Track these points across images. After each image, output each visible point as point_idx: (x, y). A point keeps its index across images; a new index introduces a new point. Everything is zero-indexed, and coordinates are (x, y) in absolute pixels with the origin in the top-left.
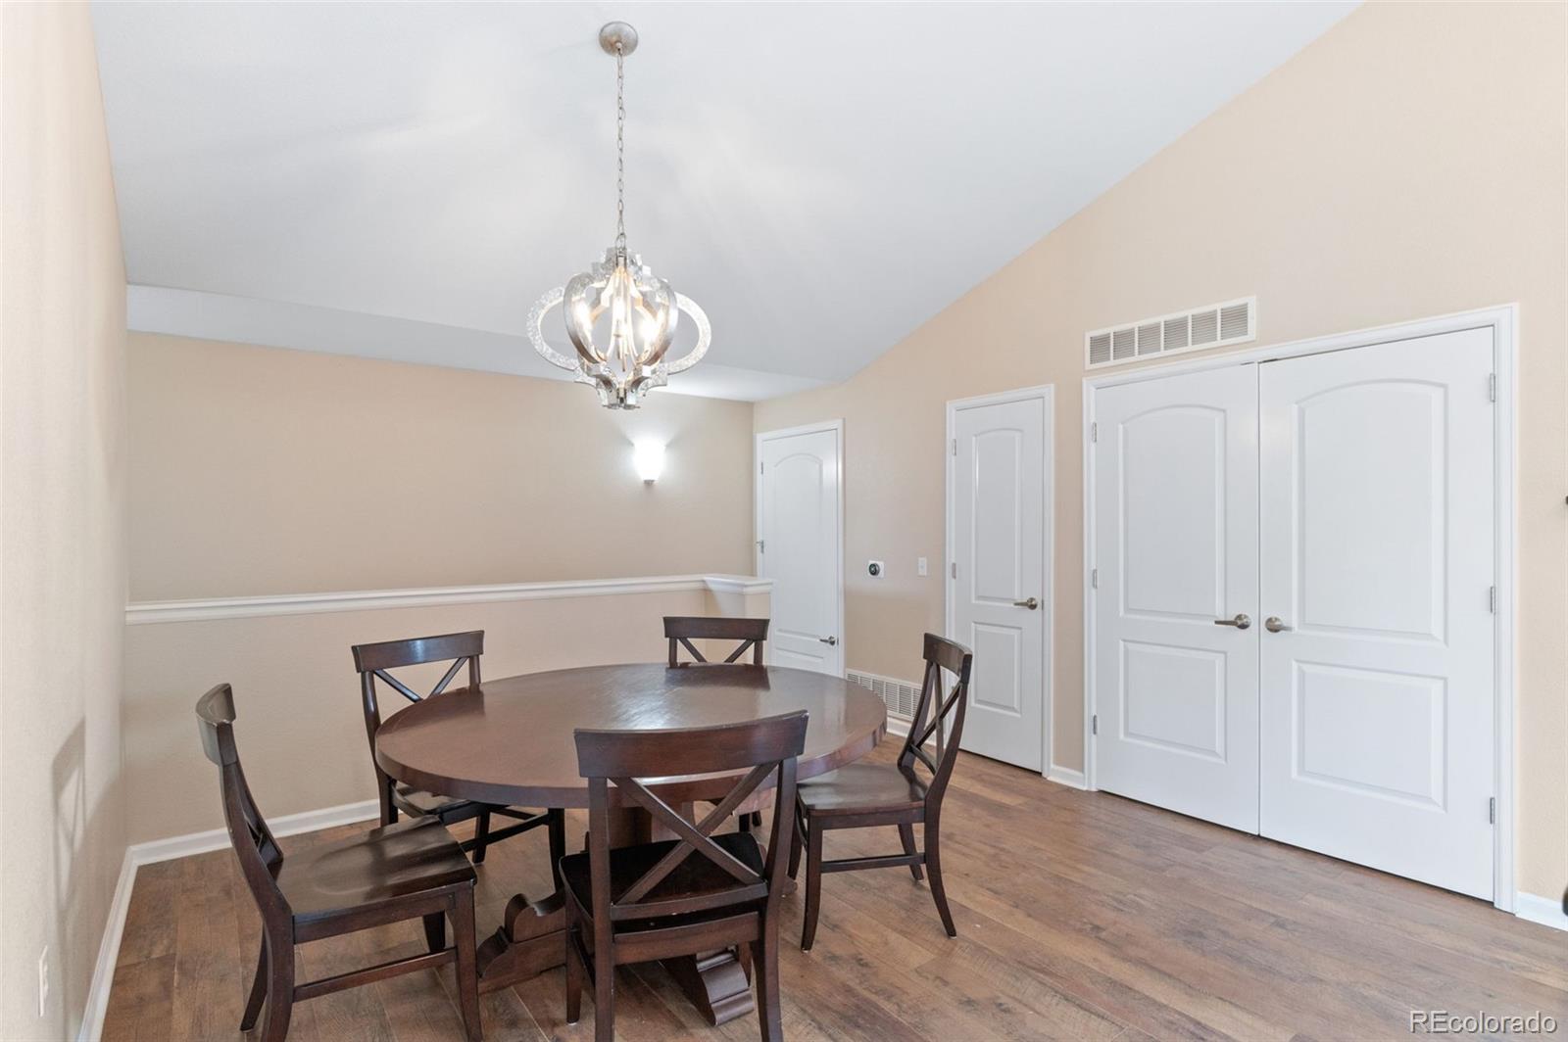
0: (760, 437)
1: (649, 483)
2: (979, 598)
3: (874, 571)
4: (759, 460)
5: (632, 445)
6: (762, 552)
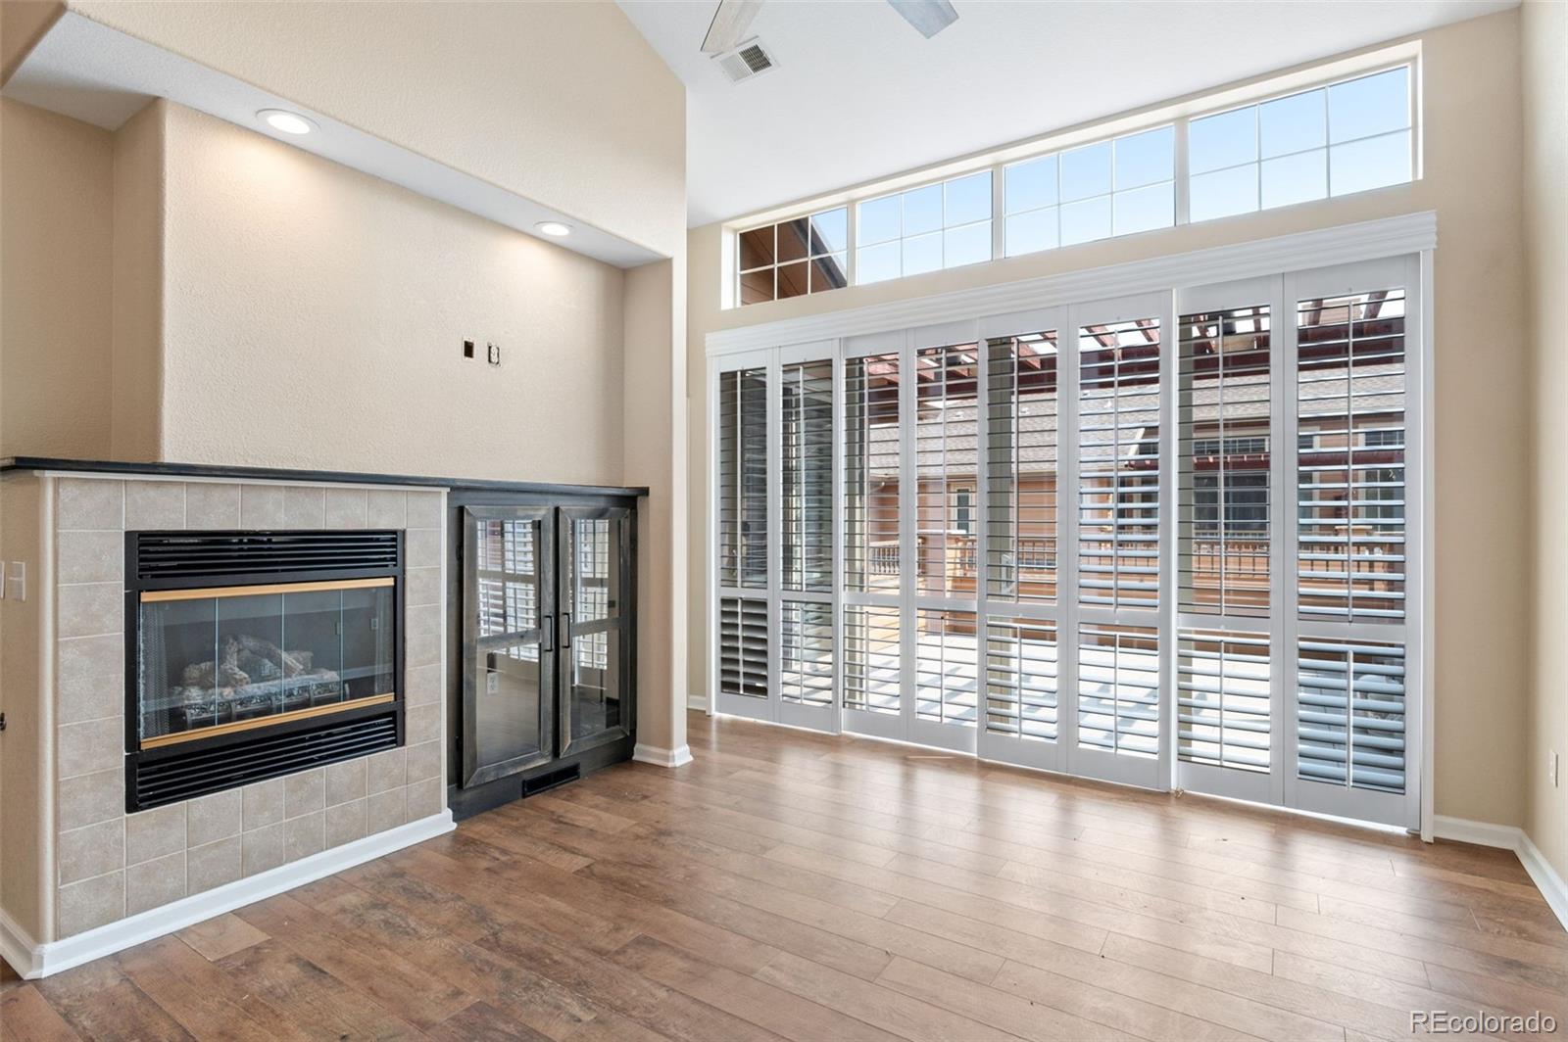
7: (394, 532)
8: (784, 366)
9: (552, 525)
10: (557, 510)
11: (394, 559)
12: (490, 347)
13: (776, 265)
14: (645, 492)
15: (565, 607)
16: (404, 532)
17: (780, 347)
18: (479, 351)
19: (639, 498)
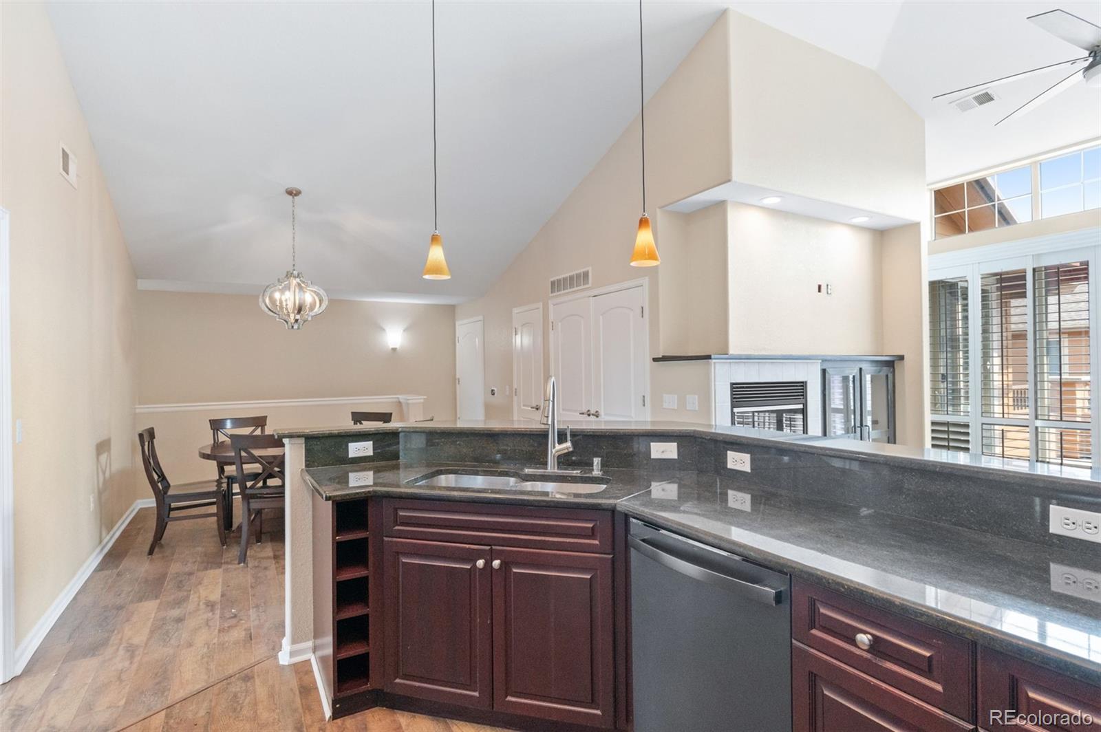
0: (458, 323)
1: (394, 350)
2: (524, 405)
3: (493, 393)
4: (457, 336)
5: (384, 330)
6: (459, 383)
7: (802, 382)
8: (982, 275)
9: (859, 377)
10: (861, 369)
11: (803, 395)
12: (827, 285)
13: (966, 209)
14: (901, 358)
15: (866, 421)
16: (806, 382)
17: (979, 263)
18: (823, 288)
19: (896, 362)
